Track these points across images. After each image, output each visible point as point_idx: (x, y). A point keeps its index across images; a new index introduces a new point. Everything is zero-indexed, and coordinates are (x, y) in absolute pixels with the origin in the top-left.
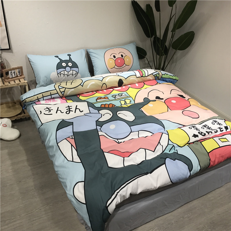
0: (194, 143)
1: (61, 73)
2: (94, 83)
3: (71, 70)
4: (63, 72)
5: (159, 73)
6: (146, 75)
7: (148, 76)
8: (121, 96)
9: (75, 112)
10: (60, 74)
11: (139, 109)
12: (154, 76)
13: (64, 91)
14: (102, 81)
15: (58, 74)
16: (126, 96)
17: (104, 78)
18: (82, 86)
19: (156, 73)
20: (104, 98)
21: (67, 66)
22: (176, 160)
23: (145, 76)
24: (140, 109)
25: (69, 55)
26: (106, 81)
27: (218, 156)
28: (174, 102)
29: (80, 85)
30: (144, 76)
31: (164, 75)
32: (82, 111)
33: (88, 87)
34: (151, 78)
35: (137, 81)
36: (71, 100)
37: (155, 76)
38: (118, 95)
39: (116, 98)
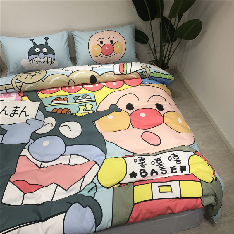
0: (128, 184)
1: (34, 59)
2: (58, 78)
3: (45, 57)
4: (35, 59)
5: (146, 71)
6: (128, 72)
7: (130, 73)
8: (85, 99)
9: (19, 116)
10: (33, 61)
11: (92, 122)
12: (139, 74)
13: (21, 86)
14: (68, 77)
15: (30, 61)
16: (91, 99)
17: (73, 72)
18: (43, 82)
19: (141, 71)
20: (63, 99)
21: (41, 51)
22: (87, 207)
23: (127, 74)
24: (94, 122)
25: (47, 39)
26: (74, 77)
27: (144, 212)
28: (143, 115)
29: (41, 80)
30: (125, 73)
31: (154, 73)
32: (28, 115)
33: (50, 83)
34: (135, 77)
35: (116, 78)
36: (28, 97)
37: (141, 74)
38: (82, 97)
39: (77, 101)
